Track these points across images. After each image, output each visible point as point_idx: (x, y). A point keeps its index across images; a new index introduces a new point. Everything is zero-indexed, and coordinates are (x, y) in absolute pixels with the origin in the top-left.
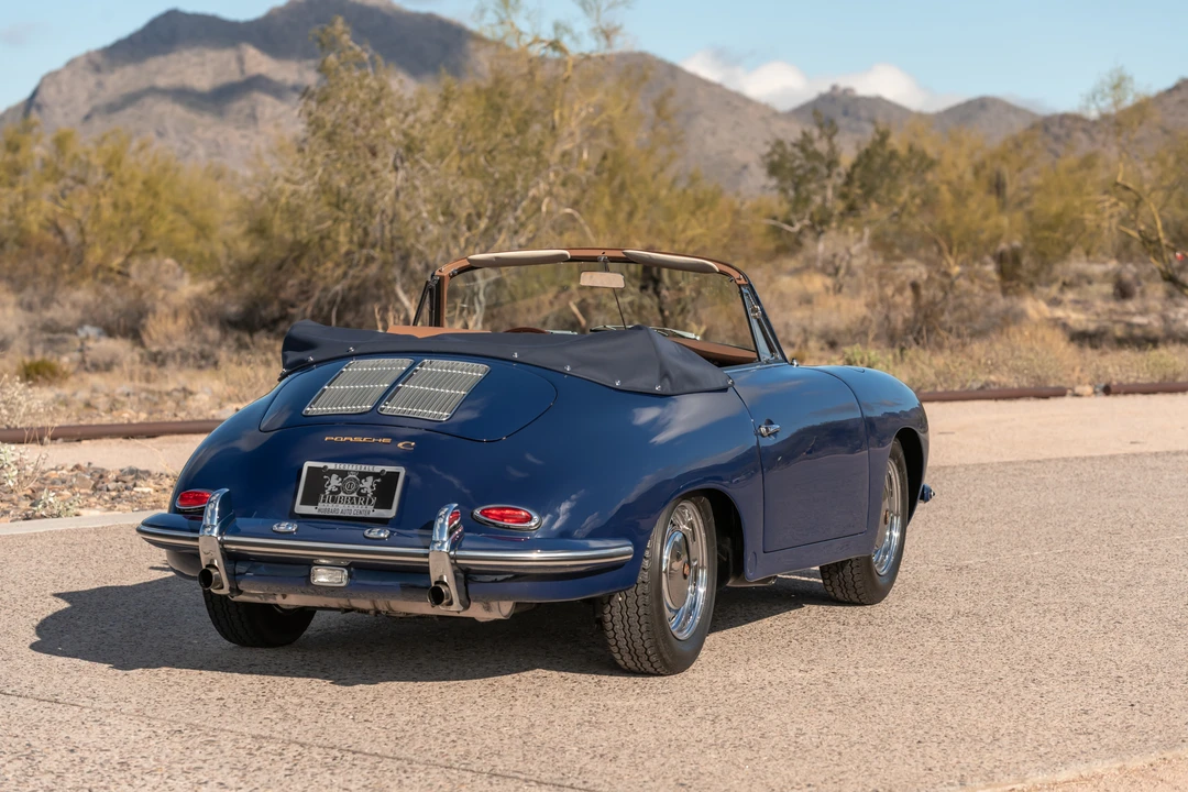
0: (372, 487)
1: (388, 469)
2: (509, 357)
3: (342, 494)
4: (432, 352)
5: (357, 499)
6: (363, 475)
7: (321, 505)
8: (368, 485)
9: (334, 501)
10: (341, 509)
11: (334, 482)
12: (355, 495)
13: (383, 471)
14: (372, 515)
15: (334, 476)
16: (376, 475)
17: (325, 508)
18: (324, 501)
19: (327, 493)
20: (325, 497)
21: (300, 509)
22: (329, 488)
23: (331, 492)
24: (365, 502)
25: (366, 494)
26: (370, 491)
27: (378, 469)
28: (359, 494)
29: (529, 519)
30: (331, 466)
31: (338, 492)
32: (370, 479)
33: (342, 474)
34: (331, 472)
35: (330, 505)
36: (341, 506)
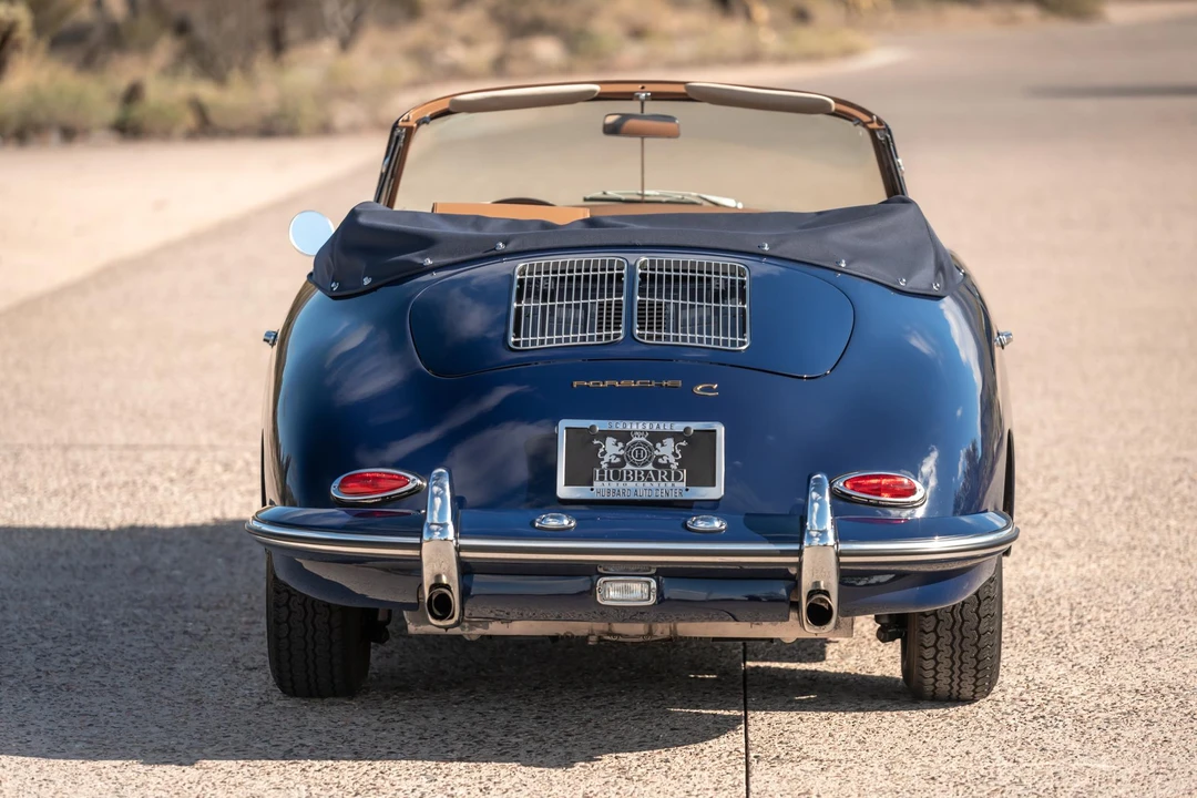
0: (675, 454)
1: (694, 426)
2: (759, 251)
3: (628, 467)
4: (635, 246)
5: (655, 473)
6: (656, 437)
7: (597, 484)
8: (667, 450)
9: (618, 477)
11: (612, 449)
12: (650, 467)
13: (687, 429)
14: (687, 496)
15: (610, 441)
16: (676, 436)
17: (602, 488)
18: (602, 479)
19: (604, 466)
20: (602, 472)
21: (564, 491)
22: (606, 458)
23: (610, 465)
24: (669, 478)
25: (668, 465)
26: (672, 459)
27: (679, 427)
28: (656, 464)
29: (912, 491)
30: (601, 425)
31: (623, 464)
32: (669, 442)
33: (623, 437)
34: (604, 435)
35: (614, 484)
36: (631, 485)
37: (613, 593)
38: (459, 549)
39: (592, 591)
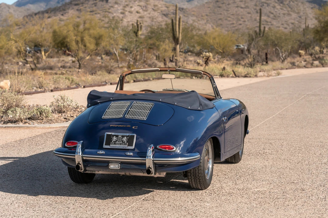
0: (126, 140)
1: (130, 134)
2: (159, 101)
3: (117, 142)
4: (135, 99)
5: (122, 143)
6: (123, 136)
7: (111, 145)
8: (125, 139)
9: (115, 144)
10: (117, 146)
11: (115, 138)
12: (121, 142)
13: (129, 135)
14: (127, 148)
15: (114, 137)
16: (127, 136)
17: (112, 146)
18: (112, 144)
19: (113, 142)
20: (112, 143)
21: (105, 146)
22: (113, 140)
23: (114, 142)
24: (124, 144)
26: (125, 141)
27: (128, 134)
28: (122, 142)
29: (173, 149)
30: (113, 134)
31: (116, 141)
32: (125, 137)
33: (117, 136)
34: (113, 136)
35: (114, 145)
36: (117, 145)
37: (112, 166)
38: (82, 157)
39: (108, 166)
